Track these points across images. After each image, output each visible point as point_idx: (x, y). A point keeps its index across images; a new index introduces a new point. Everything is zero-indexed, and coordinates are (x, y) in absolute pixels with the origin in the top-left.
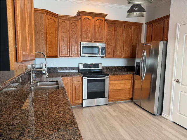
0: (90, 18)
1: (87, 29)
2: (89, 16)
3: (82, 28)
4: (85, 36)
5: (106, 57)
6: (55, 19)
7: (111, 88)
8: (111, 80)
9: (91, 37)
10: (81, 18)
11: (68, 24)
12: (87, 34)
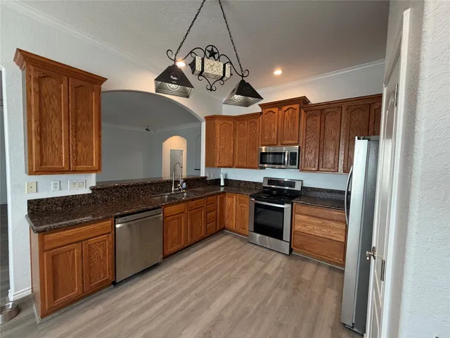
0: (275, 110)
1: (271, 126)
2: (272, 107)
3: (263, 127)
4: (266, 138)
5: (302, 170)
6: (231, 123)
7: (297, 227)
8: (297, 213)
9: (276, 139)
10: (261, 113)
11: (246, 125)
12: (270, 135)
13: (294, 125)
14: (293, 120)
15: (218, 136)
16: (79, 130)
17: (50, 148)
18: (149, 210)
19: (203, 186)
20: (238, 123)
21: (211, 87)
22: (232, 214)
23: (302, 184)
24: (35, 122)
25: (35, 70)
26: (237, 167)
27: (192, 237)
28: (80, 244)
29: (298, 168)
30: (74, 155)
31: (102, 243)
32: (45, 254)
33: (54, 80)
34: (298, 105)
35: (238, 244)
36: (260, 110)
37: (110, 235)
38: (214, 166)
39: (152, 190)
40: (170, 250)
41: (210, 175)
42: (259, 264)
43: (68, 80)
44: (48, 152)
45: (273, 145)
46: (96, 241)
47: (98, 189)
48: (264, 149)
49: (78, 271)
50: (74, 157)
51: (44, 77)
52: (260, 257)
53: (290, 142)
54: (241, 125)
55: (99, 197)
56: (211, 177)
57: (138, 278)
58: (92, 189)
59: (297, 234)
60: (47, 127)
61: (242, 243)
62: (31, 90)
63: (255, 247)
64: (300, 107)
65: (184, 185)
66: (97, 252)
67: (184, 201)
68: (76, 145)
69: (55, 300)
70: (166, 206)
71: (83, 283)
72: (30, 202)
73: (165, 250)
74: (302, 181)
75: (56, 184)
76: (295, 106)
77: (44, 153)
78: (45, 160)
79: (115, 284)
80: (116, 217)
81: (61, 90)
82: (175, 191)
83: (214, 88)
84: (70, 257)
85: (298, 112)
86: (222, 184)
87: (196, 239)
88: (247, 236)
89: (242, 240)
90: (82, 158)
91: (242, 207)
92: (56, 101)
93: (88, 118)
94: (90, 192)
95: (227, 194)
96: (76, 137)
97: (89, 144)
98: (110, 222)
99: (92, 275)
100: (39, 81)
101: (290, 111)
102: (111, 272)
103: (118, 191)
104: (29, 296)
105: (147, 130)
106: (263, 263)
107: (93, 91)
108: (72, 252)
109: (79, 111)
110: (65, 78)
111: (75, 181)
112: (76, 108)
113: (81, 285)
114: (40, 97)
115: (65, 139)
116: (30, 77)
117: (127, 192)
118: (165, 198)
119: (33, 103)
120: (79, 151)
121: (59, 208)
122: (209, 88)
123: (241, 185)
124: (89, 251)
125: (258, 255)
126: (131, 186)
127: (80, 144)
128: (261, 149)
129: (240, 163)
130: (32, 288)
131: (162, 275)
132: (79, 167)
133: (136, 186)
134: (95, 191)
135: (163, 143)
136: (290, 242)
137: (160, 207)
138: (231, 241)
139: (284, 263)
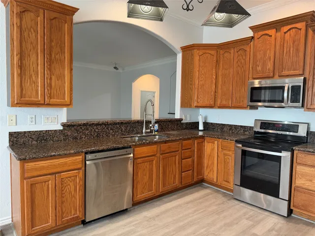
0: (272, 32)
1: (265, 54)
2: (268, 29)
3: (255, 55)
4: (259, 68)
5: (309, 109)
6: (213, 52)
7: (299, 182)
8: (300, 164)
9: (272, 69)
10: (253, 38)
11: (232, 54)
12: (264, 64)
13: (297, 50)
14: (296, 43)
15: (196, 69)
16: (53, 63)
17: (29, 80)
18: (119, 149)
19: (177, 129)
20: (222, 52)
21: (188, 6)
22: (213, 163)
23: (308, 128)
24: (17, 55)
25: (17, 5)
26: (220, 107)
27: (164, 185)
28: (54, 176)
29: (303, 106)
30: (49, 88)
31: (73, 178)
32: (25, 181)
33: (32, 14)
34: (304, 24)
35: (220, 199)
36: (250, 34)
37: (81, 171)
38: (190, 106)
39: (121, 130)
40: (140, 197)
41: (186, 117)
42: (245, 223)
43: (44, 13)
44: (27, 85)
45: (268, 77)
46: (68, 176)
47: (69, 126)
48: (257, 83)
49: (52, 203)
50: (48, 90)
51: (24, 12)
52: (247, 216)
53: (292, 72)
54: (226, 55)
55: (69, 133)
56: (187, 119)
57: (107, 221)
58: (64, 125)
59: (298, 191)
60: (26, 60)
61: (224, 199)
62: (13, 25)
63: (242, 204)
64: (307, 26)
65: (157, 126)
66: (69, 187)
67: (156, 143)
68: (51, 79)
69: (32, 227)
70: (136, 146)
71: (56, 216)
72: (11, 134)
73: (135, 195)
74: (308, 124)
75: (32, 118)
76: (299, 25)
77: (23, 85)
78: (24, 92)
79: (84, 223)
80: (86, 153)
81: (37, 22)
82: (146, 133)
83: (190, 7)
84: (45, 188)
85: (303, 31)
86: (201, 127)
87: (169, 188)
88: (232, 191)
89: (225, 195)
90: (55, 92)
91: (225, 155)
92: (34, 35)
93: (61, 50)
94: (61, 128)
95: (207, 139)
96: (50, 69)
97: (61, 77)
98: (81, 157)
99: (64, 210)
100: (20, 15)
101: (293, 32)
102: (81, 209)
103: (87, 129)
104: (10, 224)
105: (115, 68)
106: (251, 223)
107: (66, 23)
108: (47, 183)
109: (53, 44)
110: (41, 11)
111: (48, 116)
112: (51, 41)
113: (54, 218)
114: (21, 31)
115: (41, 73)
116: (13, 12)
117: (97, 130)
118: (135, 139)
119: (15, 38)
120: (53, 84)
121: (34, 142)
122: (185, 7)
123: (225, 129)
124: (62, 184)
125: (245, 214)
126: (100, 125)
127: (53, 78)
128: (253, 83)
129: (224, 102)
130: (12, 218)
131: (132, 222)
132: (53, 101)
133: (105, 125)
134: (66, 128)
135: (133, 84)
136: (289, 201)
137: (130, 147)
138: (210, 196)
139: (279, 225)
